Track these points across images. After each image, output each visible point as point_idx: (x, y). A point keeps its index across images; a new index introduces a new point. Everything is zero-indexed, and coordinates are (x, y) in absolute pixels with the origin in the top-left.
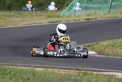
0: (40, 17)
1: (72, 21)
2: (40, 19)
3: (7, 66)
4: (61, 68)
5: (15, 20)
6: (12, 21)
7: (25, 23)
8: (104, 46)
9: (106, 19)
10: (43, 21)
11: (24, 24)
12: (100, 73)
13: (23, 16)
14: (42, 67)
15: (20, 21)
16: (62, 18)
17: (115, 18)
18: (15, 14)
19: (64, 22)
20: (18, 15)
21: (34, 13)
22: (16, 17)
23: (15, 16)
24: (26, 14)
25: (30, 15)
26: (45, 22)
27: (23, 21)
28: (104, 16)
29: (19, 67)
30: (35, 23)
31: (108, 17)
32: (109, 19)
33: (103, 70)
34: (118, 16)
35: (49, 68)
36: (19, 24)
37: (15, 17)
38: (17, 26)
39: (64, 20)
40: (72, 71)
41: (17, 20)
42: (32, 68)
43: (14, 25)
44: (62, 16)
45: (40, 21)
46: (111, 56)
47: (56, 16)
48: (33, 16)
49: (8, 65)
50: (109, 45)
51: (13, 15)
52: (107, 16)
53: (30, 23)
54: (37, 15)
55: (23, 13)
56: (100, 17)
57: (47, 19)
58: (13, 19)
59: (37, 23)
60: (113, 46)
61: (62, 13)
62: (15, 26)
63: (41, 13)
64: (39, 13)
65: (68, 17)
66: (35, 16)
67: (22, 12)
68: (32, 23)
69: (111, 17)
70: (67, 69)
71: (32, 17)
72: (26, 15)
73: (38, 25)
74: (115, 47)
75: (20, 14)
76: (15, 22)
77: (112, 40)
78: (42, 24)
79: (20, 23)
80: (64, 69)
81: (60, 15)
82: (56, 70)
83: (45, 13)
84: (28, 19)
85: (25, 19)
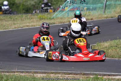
0: (32, 20)
1: (66, 22)
2: (32, 21)
3: (3, 73)
4: (64, 73)
5: (4, 24)
6: (2, 25)
7: (16, 26)
8: (106, 47)
9: (103, 19)
10: (35, 24)
11: (15, 28)
12: (110, 77)
13: (13, 19)
14: (42, 73)
15: (10, 24)
16: (55, 20)
17: (112, 17)
18: (4, 18)
19: (58, 23)
20: (8, 19)
21: (24, 16)
22: (6, 20)
23: (4, 19)
24: (16, 17)
25: (20, 18)
26: (38, 25)
27: (13, 24)
28: (99, 16)
29: (16, 73)
30: (27, 26)
31: (105, 17)
32: (106, 19)
33: (113, 74)
34: (115, 16)
35: (51, 74)
36: (9, 28)
37: (4, 21)
38: (7, 30)
39: (58, 22)
40: (77, 76)
41: (7, 24)
42: (31, 74)
43: (4, 29)
44: (55, 18)
45: (32, 24)
46: (116, 57)
47: (48, 18)
48: (24, 19)
49: (4, 71)
50: (112, 46)
51: (2, 19)
52: (103, 16)
53: (22, 26)
54: (28, 18)
55: (12, 17)
56: (96, 17)
57: (40, 22)
58: (2, 23)
59: (29, 26)
60: (116, 47)
61: (54, 15)
62: (6, 29)
63: (31, 16)
64: (30, 16)
65: (61, 18)
66: (25, 19)
67: (11, 15)
68: (24, 26)
69: (108, 16)
70: (71, 74)
71: (22, 21)
72: (16, 19)
73: (31, 27)
74: (119, 48)
75: (10, 18)
76: (5, 26)
77: (113, 41)
78: (34, 26)
79: (11, 26)
80: (69, 74)
81: (52, 17)
82: (60, 75)
83: (36, 16)
84: (19, 22)
85: (15, 22)
